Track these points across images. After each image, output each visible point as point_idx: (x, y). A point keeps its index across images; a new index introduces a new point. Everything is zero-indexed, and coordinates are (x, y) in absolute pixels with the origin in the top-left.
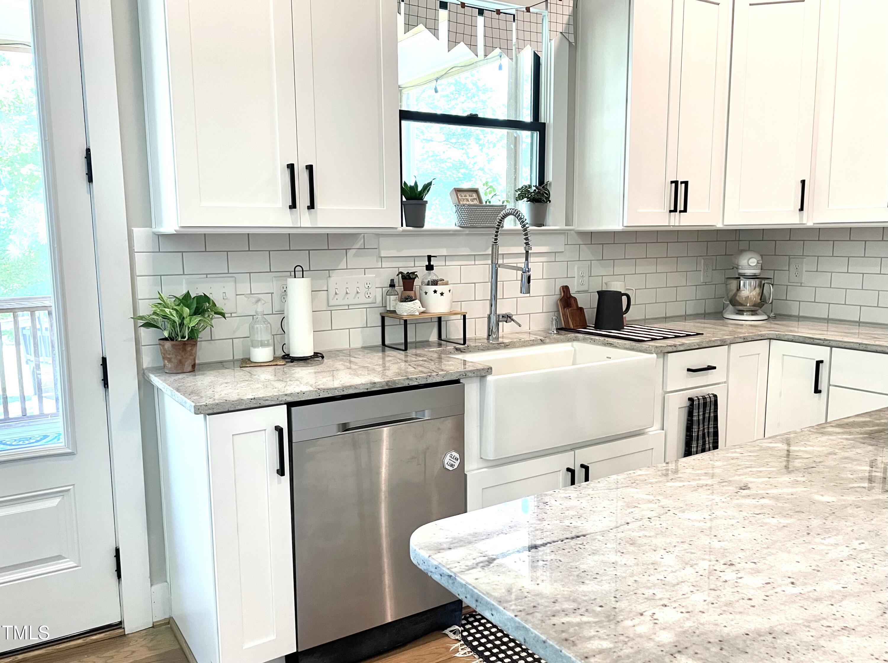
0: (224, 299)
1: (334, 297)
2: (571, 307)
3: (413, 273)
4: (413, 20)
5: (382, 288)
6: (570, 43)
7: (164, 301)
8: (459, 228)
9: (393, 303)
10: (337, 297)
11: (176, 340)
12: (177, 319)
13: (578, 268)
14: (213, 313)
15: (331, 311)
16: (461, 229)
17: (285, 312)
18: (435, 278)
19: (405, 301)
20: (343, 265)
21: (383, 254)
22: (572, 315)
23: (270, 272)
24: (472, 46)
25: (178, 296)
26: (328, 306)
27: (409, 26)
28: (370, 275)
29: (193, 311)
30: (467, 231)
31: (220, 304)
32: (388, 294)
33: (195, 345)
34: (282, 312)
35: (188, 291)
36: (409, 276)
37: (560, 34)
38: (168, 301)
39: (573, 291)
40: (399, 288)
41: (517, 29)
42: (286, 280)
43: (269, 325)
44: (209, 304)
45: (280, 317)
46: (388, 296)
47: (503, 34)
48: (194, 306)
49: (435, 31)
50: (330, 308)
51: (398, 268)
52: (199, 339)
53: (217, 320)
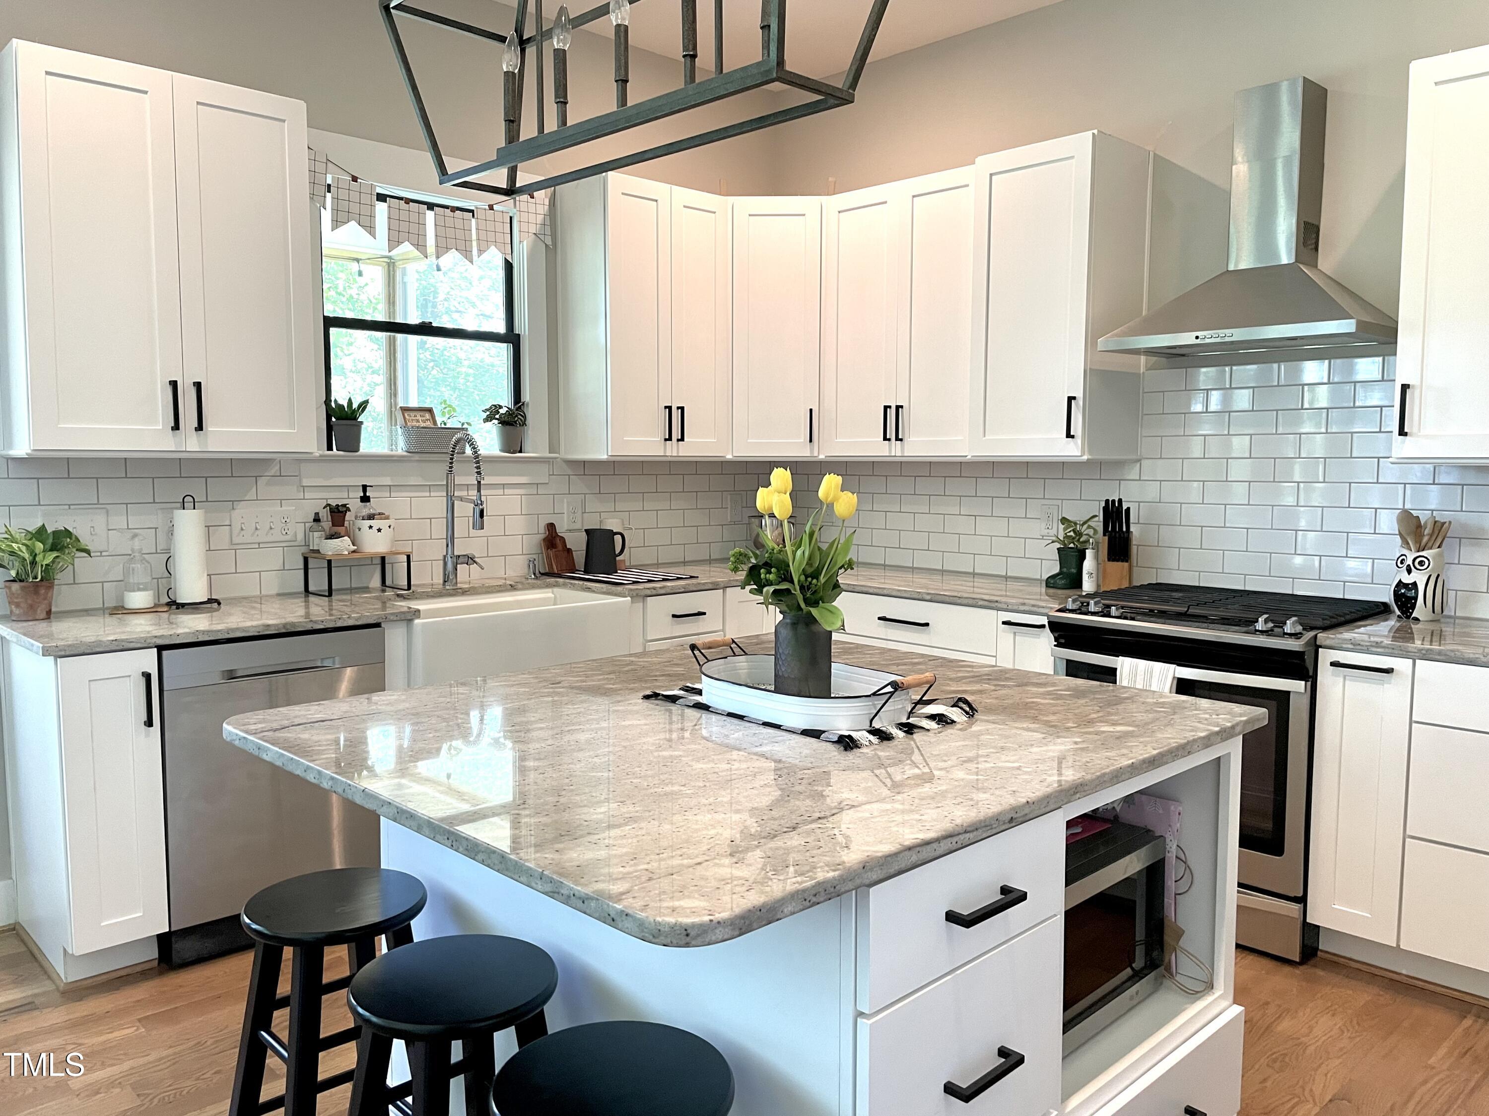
0: (91, 534)
1: (240, 532)
2: (555, 548)
3: (344, 506)
4: (342, 216)
5: (305, 523)
6: (546, 245)
7: (11, 535)
8: (405, 454)
9: (316, 541)
10: (243, 533)
11: (27, 582)
12: (26, 556)
13: (568, 502)
14: (74, 550)
15: (235, 550)
16: (409, 454)
17: (172, 551)
18: (372, 511)
19: (331, 538)
20: (252, 495)
21: (305, 482)
22: (556, 556)
23: (154, 502)
24: (420, 246)
25: (30, 530)
26: (232, 544)
27: (336, 223)
28: (288, 508)
29: (48, 546)
30: (417, 457)
31: (86, 540)
32: (311, 530)
33: (51, 587)
34: (168, 551)
35: (44, 525)
36: (337, 508)
37: (533, 236)
38: (17, 536)
39: (561, 530)
40: (326, 524)
41: (477, 229)
42: (172, 513)
43: (149, 565)
44: (71, 539)
45: (166, 556)
46: (311, 533)
47: (460, 234)
48: (50, 541)
49: (371, 229)
50: (234, 547)
51: (327, 499)
52: (56, 582)
53: (81, 560)
